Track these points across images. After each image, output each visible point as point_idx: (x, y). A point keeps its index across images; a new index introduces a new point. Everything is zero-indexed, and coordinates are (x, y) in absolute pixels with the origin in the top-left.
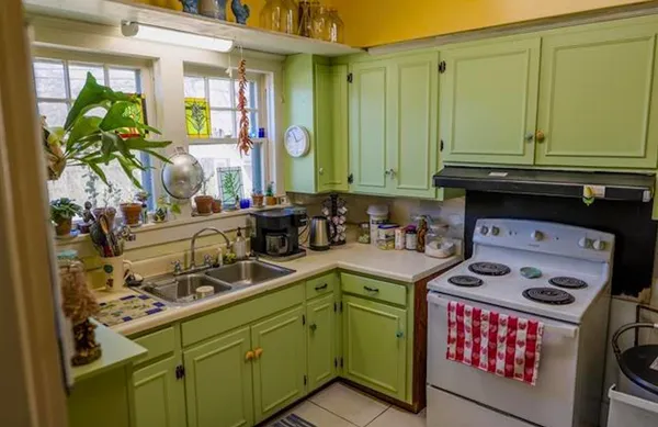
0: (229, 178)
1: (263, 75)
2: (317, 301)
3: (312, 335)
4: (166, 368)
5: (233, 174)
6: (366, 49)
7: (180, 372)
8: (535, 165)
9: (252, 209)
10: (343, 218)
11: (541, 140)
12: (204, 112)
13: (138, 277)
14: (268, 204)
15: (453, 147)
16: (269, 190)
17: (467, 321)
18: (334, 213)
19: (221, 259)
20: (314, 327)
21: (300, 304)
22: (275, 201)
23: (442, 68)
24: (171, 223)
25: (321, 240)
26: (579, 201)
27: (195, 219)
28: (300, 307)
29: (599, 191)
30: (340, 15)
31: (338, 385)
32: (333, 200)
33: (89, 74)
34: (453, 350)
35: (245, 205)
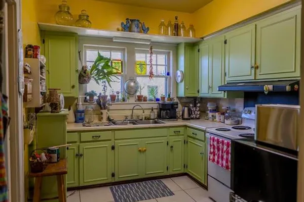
0: (152, 90)
1: (169, 52)
2: (174, 137)
3: (172, 150)
4: (108, 145)
5: (154, 88)
6: (203, 38)
7: (113, 148)
8: (255, 79)
9: (160, 102)
10: (198, 108)
11: (257, 68)
12: (144, 66)
13: (112, 119)
14: (168, 100)
15: (229, 75)
16: (169, 96)
17: (215, 143)
18: (195, 106)
19: (144, 118)
20: (172, 147)
21: (166, 136)
22: (171, 99)
23: (225, 42)
24: (127, 102)
25: (186, 116)
26: (263, 92)
27: (136, 103)
28: (166, 138)
29: (270, 87)
30: (194, 27)
31: (186, 177)
32: (195, 100)
33: (99, 54)
34: (212, 157)
35: (158, 100)
